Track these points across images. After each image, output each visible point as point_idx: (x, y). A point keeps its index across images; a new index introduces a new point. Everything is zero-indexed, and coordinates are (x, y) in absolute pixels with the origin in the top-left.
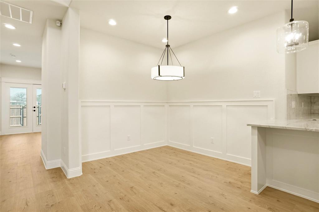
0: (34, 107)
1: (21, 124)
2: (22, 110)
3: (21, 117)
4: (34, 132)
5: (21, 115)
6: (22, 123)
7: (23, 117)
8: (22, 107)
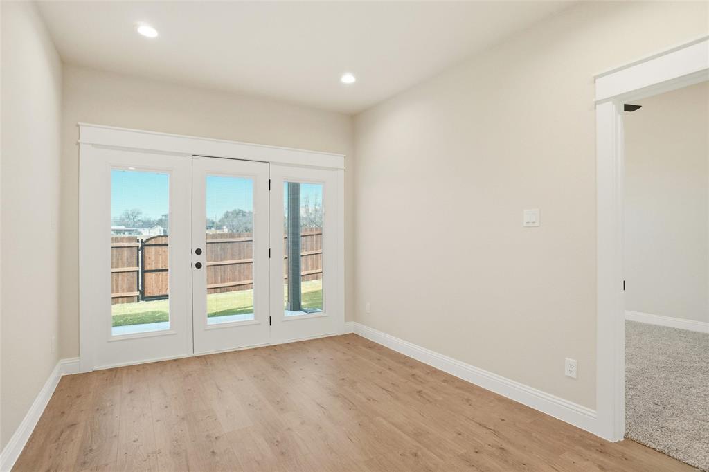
0: (199, 252)
1: (138, 290)
2: (140, 252)
3: (138, 271)
4: (196, 354)
5: (138, 266)
6: (140, 288)
7: (144, 271)
8: (140, 245)
